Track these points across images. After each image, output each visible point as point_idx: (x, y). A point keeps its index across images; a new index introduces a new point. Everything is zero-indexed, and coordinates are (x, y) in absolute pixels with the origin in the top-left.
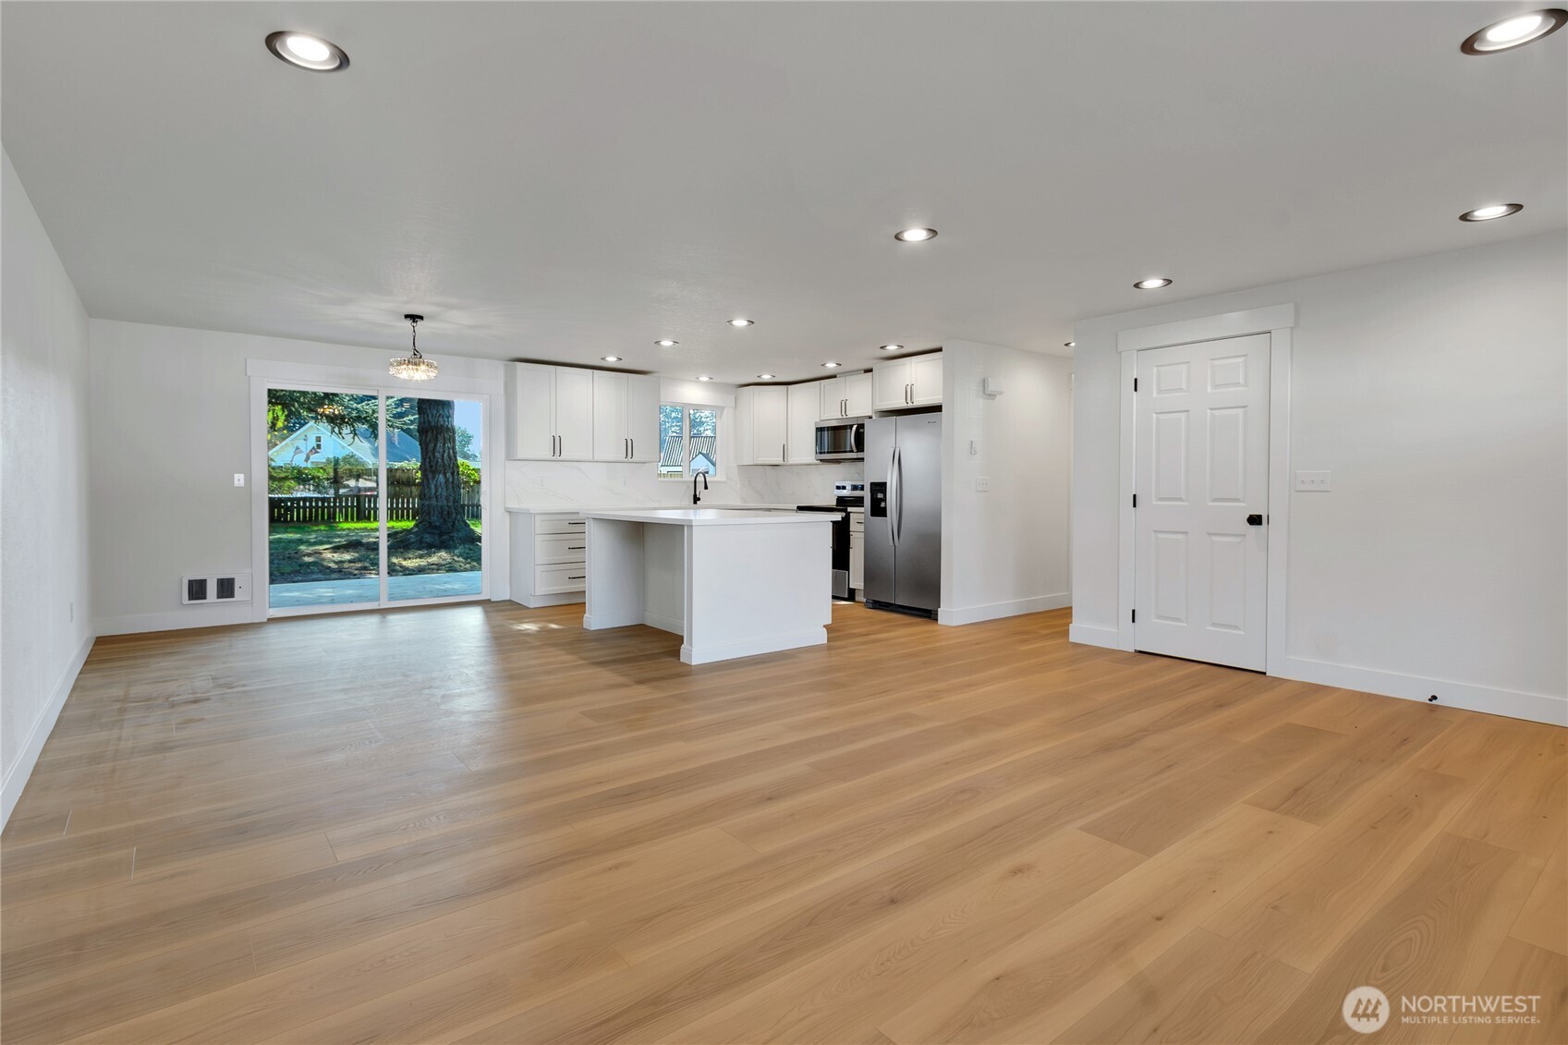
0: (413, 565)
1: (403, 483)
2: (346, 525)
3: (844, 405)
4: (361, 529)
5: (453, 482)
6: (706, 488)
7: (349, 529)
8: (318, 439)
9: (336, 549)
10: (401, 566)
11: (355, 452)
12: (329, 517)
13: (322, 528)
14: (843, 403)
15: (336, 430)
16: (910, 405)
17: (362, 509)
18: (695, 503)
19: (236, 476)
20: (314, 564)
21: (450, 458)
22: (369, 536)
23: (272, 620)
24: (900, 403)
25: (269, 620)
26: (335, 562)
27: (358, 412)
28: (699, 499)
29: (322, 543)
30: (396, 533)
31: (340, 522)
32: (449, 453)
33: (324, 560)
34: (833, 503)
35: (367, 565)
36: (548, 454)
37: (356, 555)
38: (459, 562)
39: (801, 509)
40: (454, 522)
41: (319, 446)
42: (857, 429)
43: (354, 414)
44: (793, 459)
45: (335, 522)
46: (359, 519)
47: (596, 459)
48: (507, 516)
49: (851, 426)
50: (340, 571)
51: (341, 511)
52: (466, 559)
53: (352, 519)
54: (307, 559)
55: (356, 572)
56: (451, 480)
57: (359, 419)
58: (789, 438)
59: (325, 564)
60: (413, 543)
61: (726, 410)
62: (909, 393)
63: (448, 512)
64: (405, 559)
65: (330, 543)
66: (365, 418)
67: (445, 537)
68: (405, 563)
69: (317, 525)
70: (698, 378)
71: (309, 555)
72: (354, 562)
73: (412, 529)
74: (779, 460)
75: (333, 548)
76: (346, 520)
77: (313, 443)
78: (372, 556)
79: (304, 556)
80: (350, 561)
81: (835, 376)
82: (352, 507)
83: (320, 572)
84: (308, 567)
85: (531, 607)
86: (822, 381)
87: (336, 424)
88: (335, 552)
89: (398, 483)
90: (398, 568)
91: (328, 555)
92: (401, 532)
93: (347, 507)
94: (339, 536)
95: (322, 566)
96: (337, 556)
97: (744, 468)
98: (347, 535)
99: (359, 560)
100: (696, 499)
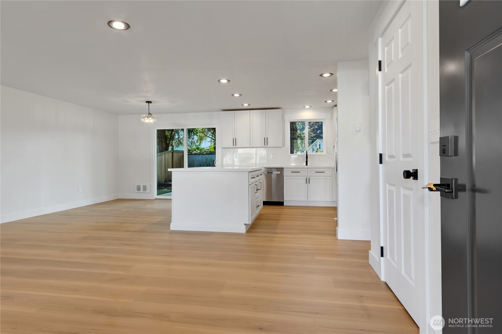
25: (155, 199)
36: (232, 146)
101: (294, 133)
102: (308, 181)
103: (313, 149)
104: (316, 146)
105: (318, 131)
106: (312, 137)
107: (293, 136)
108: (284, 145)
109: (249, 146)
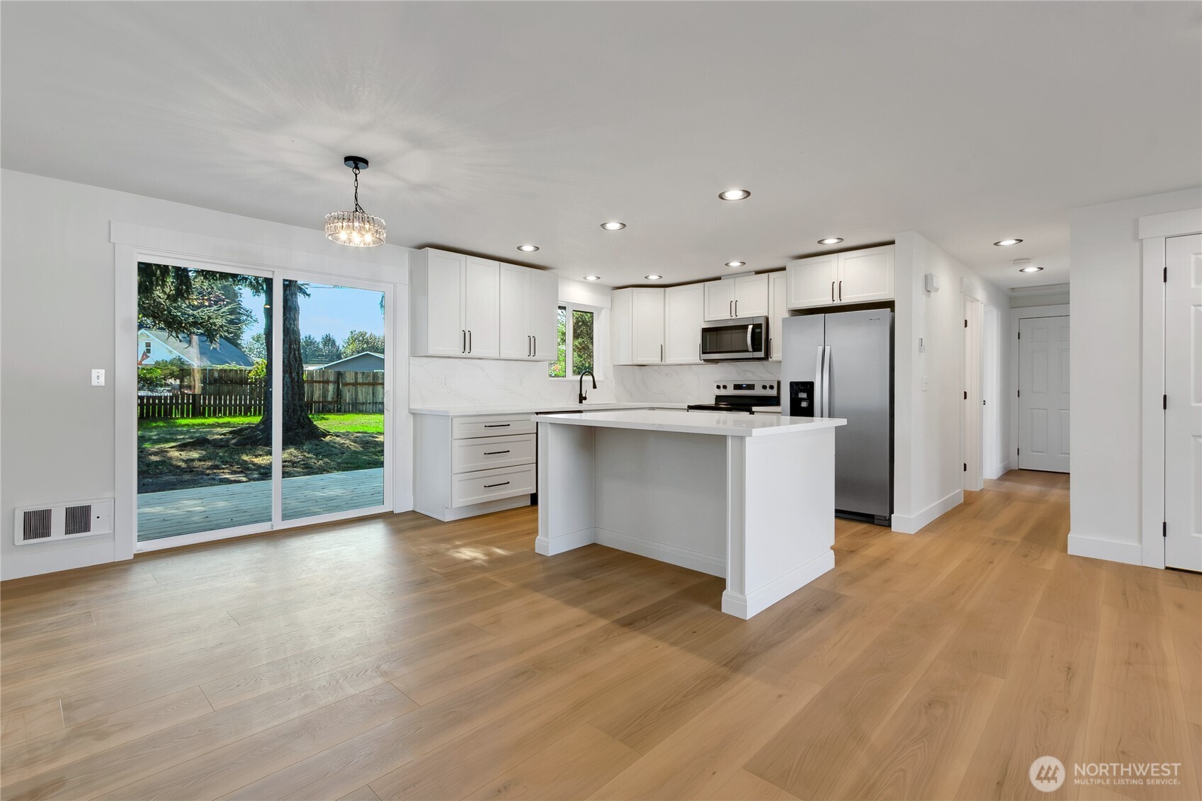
0: (264, 462)
1: (236, 383)
2: (183, 422)
3: (734, 305)
4: (198, 425)
5: (298, 382)
6: (595, 387)
7: (187, 425)
8: (148, 345)
9: (183, 447)
10: (254, 464)
11: (182, 356)
12: (165, 414)
13: (161, 424)
14: (733, 304)
15: (174, 334)
16: (837, 302)
17: (197, 405)
18: (581, 402)
19: (95, 372)
20: (163, 463)
21: (296, 359)
22: (210, 433)
23: (141, 557)
24: (826, 301)
25: (136, 556)
26: (183, 461)
27: (195, 318)
28: (585, 398)
29: (167, 441)
30: (241, 430)
31: (177, 419)
32: (295, 354)
33: (171, 458)
34: (712, 402)
35: (219, 463)
36: (457, 350)
37: (204, 453)
38: (311, 458)
39: (691, 408)
40: (299, 419)
41: (148, 351)
42: (753, 330)
43: (191, 319)
44: (670, 360)
45: (172, 418)
46: (195, 415)
47: (502, 357)
48: (411, 418)
49: (745, 327)
50: (192, 471)
51: (177, 408)
52: (317, 455)
53: (188, 415)
54: (154, 458)
55: (208, 471)
56: (296, 379)
57: (195, 324)
58: (667, 339)
59: (174, 463)
60: (261, 439)
61: (603, 311)
62: (838, 288)
63: (294, 409)
64: (256, 456)
65: (175, 440)
66: (202, 323)
67: (290, 433)
68: (256, 460)
69: (155, 422)
70: (585, 278)
71: (155, 454)
72: (204, 461)
73: (258, 425)
74: (657, 360)
75: (179, 446)
76: (182, 417)
77: (143, 348)
78: (221, 454)
79: (151, 455)
80: (200, 460)
81: (719, 278)
82: (188, 404)
83: (170, 472)
84: (156, 467)
85: (446, 521)
86: (706, 283)
87: (174, 328)
88: (182, 451)
89: (232, 382)
90: (251, 465)
91: (175, 454)
92: (246, 429)
93: (183, 403)
94: (181, 433)
95: (171, 465)
96: (185, 455)
97: (620, 368)
98: (188, 432)
99: (209, 459)
100: (582, 399)
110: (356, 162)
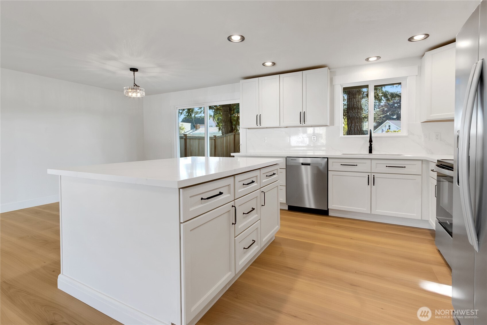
101: (358, 111)
102: (371, 181)
103: (382, 130)
104: (385, 127)
105: (388, 112)
106: (380, 118)
107: (357, 115)
108: (332, 123)
109: (278, 125)
110: (134, 70)
